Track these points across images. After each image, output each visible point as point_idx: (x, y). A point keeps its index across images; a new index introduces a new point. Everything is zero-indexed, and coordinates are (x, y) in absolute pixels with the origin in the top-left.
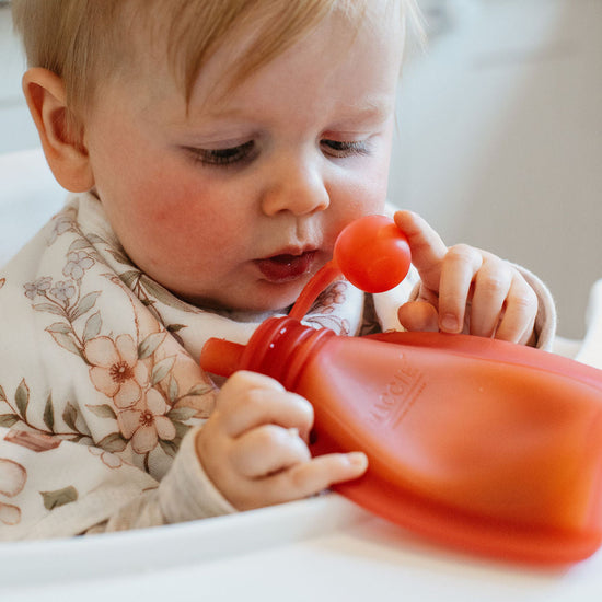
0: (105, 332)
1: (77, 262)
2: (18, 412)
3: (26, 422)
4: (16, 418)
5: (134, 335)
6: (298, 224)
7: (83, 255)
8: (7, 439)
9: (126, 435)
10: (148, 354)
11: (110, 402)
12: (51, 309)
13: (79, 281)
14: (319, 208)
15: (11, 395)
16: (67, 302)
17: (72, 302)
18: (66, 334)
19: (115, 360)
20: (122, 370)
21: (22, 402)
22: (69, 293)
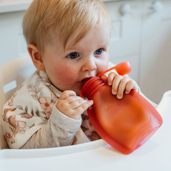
0: (44, 96)
1: (38, 81)
2: (26, 112)
3: (27, 114)
4: (25, 113)
5: (51, 98)
6: (89, 73)
7: (39, 80)
8: (21, 117)
9: (48, 118)
10: (54, 102)
11: (44, 111)
12: (32, 91)
13: (38, 85)
14: (94, 69)
15: (24, 109)
16: (36, 89)
17: (37, 89)
18: (35, 96)
19: (46, 102)
20: (47, 104)
21: (26, 110)
22: (36, 87)
